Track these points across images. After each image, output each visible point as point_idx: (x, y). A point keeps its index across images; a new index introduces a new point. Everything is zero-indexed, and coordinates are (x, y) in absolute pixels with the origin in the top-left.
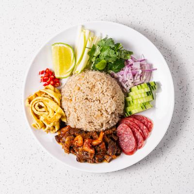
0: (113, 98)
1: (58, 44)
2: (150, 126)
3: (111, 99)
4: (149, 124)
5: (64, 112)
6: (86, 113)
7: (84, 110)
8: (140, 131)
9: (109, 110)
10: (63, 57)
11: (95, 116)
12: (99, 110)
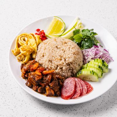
0: (74, 55)
1: (58, 18)
2: (90, 90)
3: (73, 54)
4: (90, 89)
5: (37, 50)
6: (51, 53)
7: (50, 52)
8: (81, 88)
9: (67, 60)
10: (57, 26)
11: (56, 58)
12: (60, 56)
